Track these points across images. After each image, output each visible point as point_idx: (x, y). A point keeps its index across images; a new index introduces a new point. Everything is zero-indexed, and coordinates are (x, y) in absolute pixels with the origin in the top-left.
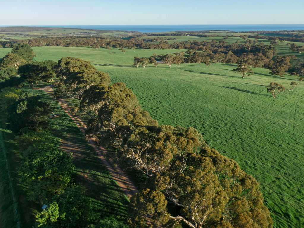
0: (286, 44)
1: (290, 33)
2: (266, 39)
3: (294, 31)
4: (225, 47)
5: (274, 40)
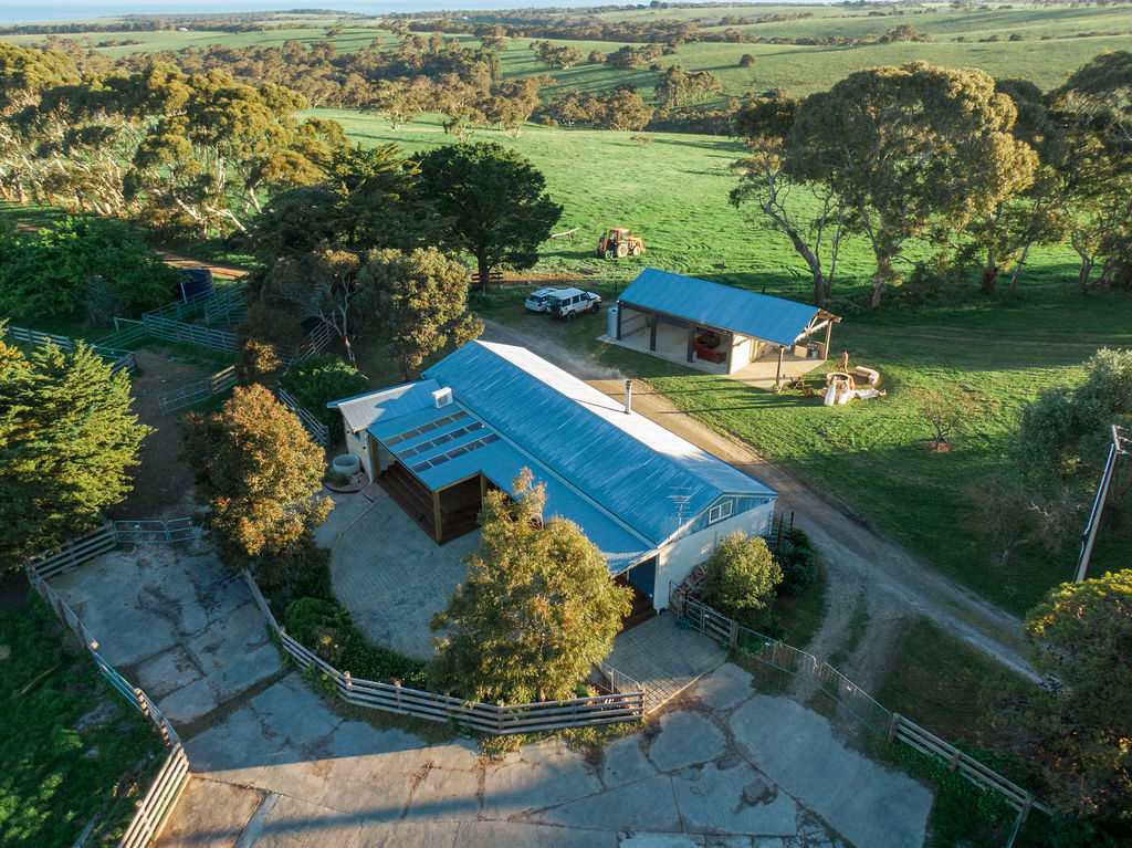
0: (527, 46)
1: (543, 17)
2: (470, 33)
3: (553, 11)
4: (335, 63)
5: (489, 34)
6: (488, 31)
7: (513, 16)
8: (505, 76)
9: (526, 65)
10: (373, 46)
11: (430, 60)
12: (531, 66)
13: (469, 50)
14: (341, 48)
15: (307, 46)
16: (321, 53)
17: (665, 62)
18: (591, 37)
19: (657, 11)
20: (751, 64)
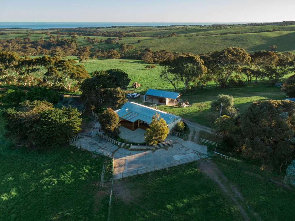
0: (83, 38)
1: (85, 30)
2: (67, 34)
3: (86, 28)
4: (31, 43)
5: (73, 35)
6: (72, 34)
7: (76, 30)
8: (80, 46)
9: (84, 43)
10: (41, 38)
11: (58, 42)
12: (86, 43)
13: (69, 40)
14: (32, 39)
15: (22, 38)
16: (27, 40)
17: (120, 42)
18: (99, 35)
19: (114, 28)
20: (140, 42)
